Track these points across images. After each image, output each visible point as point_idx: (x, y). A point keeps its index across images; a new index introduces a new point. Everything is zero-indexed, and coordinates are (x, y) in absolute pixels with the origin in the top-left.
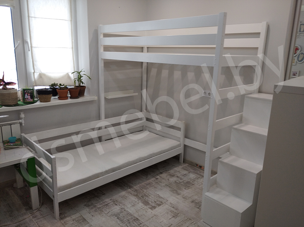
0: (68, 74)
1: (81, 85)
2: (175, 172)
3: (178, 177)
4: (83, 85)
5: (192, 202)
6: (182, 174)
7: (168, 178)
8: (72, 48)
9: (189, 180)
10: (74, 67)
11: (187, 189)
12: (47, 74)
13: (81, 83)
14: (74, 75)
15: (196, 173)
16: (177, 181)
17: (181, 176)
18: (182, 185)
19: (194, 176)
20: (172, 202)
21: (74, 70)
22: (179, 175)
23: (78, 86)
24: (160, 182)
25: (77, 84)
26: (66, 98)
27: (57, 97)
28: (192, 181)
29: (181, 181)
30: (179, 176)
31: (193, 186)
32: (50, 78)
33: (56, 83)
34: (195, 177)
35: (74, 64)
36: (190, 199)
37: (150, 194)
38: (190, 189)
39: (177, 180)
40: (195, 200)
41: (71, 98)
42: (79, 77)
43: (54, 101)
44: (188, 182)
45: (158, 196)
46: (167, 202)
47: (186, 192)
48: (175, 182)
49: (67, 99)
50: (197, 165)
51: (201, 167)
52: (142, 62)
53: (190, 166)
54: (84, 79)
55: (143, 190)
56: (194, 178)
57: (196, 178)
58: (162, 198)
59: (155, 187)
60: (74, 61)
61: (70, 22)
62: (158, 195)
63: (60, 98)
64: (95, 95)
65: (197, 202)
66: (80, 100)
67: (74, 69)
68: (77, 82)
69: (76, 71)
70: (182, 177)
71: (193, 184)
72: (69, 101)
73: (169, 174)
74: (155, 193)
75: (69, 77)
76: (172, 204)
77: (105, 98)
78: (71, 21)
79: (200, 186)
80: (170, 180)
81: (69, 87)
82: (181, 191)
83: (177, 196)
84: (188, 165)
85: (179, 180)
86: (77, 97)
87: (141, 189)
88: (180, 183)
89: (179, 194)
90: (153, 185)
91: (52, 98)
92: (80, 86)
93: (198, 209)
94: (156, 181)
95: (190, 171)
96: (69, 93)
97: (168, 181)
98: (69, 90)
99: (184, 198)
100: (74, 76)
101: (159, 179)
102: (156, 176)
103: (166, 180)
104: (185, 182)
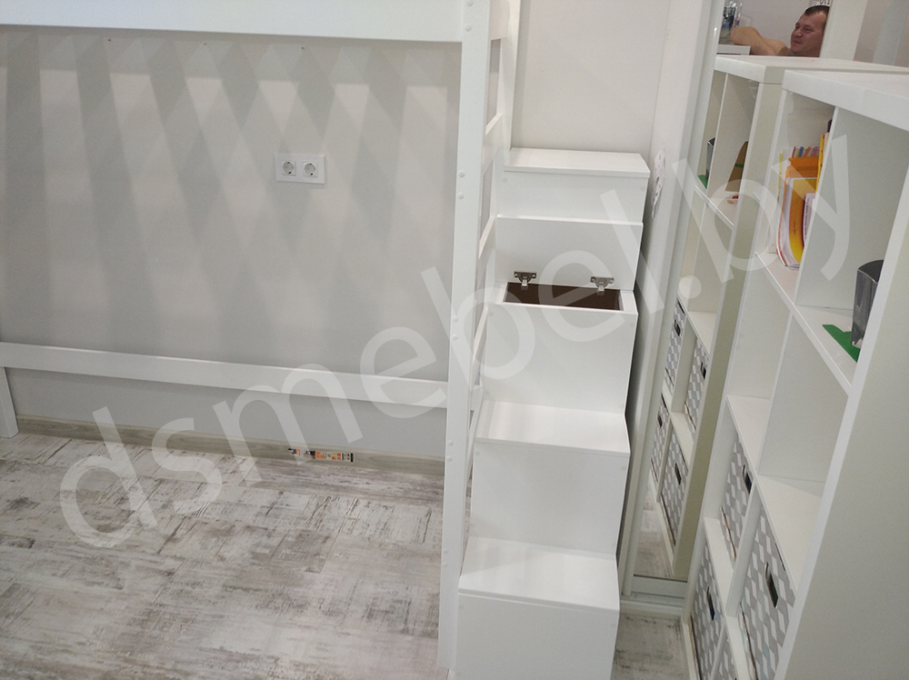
2: (225, 512)
3: (249, 529)
5: (370, 615)
6: (258, 509)
7: (213, 552)
9: (300, 528)
11: (315, 567)
15: (306, 485)
16: (259, 550)
17: (260, 519)
18: (287, 558)
19: (304, 499)
20: (299, 659)
22: (249, 519)
24: (194, 584)
28: (313, 522)
29: (275, 541)
30: (251, 523)
31: (329, 543)
34: (314, 502)
36: (353, 607)
37: (183, 662)
38: (328, 565)
39: (257, 545)
40: (373, 604)
44: (302, 537)
45: (224, 657)
46: (279, 670)
47: (323, 582)
48: (255, 556)
50: (295, 452)
51: (313, 453)
53: (269, 461)
56: (313, 508)
57: (318, 506)
58: (245, 658)
59: (186, 621)
62: (222, 650)
65: (384, 607)
70: (270, 525)
71: (326, 534)
73: (206, 528)
74: (201, 649)
76: (306, 666)
79: (355, 533)
80: (227, 555)
82: (300, 586)
83: (303, 620)
85: (265, 540)
88: (275, 552)
89: (301, 607)
90: (171, 610)
93: (409, 638)
94: (174, 587)
95: (283, 484)
97: (221, 564)
99: (329, 613)
101: (180, 573)
102: (162, 564)
103: (214, 564)
104: (290, 539)
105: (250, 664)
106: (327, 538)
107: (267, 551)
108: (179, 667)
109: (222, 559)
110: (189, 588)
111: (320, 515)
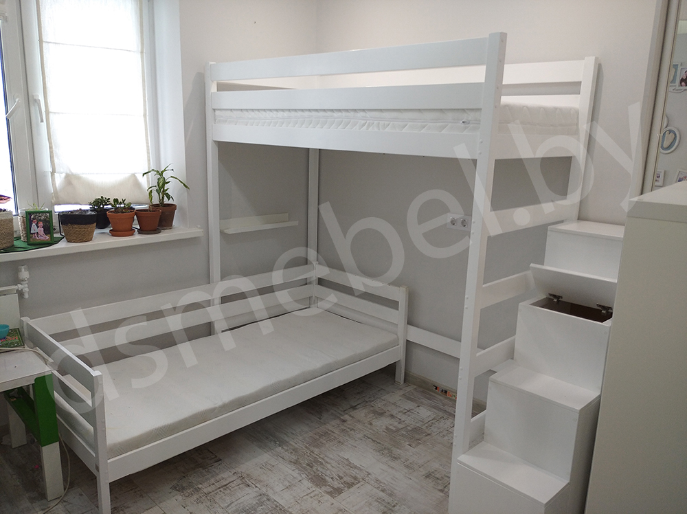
0: (134, 175)
1: (166, 201)
2: (385, 405)
3: (392, 416)
4: (171, 202)
5: (428, 476)
6: (401, 410)
7: (369, 420)
8: (145, 115)
9: (418, 425)
10: (149, 160)
11: (414, 445)
12: (84, 176)
13: (165, 197)
14: (148, 178)
15: (434, 407)
16: (390, 427)
17: (400, 414)
18: (403, 435)
19: (429, 413)
20: (380, 478)
21: (149, 168)
22: (394, 412)
23: (157, 205)
24: (352, 429)
25: (156, 201)
26: (129, 232)
27: (107, 230)
28: (426, 425)
29: (400, 426)
30: (394, 414)
31: (429, 437)
32: (90, 186)
33: (106, 196)
34: (433, 417)
35: (148, 153)
36: (421, 469)
37: (328, 457)
38: (421, 446)
39: (391, 425)
40: (433, 472)
41: (141, 231)
42: (161, 184)
43: (102, 239)
44: (417, 430)
45: (346, 463)
46: (367, 479)
47: (412, 453)
48: (387, 428)
49: (132, 235)
50: (436, 389)
51: (446, 392)
52: (308, 149)
53: (421, 390)
54: (171, 188)
55: (312, 448)
56: (431, 419)
57: (434, 419)
58: (356, 467)
59: (339, 442)
60: (148, 146)
61: (139, 56)
62: (347, 460)
63: (115, 233)
64: (199, 226)
65: (437, 476)
66: (163, 236)
67: (149, 164)
68: (155, 194)
69: (153, 170)
70: (403, 418)
71: (429, 432)
72: (137, 239)
73: (372, 409)
74: (339, 456)
75: (137, 184)
76: (381, 482)
77: (223, 234)
78: (142, 52)
79: (446, 438)
80: (374, 423)
81: (137, 207)
82: (400, 449)
83: (392, 464)
84: (415, 387)
85: (396, 424)
86: (155, 231)
87: (306, 447)
88: (398, 430)
89: (395, 458)
90: (336, 435)
91: (97, 231)
92: (162, 204)
93: (441, 494)
94: (342, 427)
95: (421, 403)
96: (136, 221)
97: (369, 426)
98: (136, 214)
99: (407, 467)
100: (148, 182)
101: (349, 423)
102: (342, 416)
103: (366, 425)
104: (409, 428)
105: (356, 470)
106: (429, 434)
107: (394, 429)
108: (326, 458)
109: (371, 424)
110: (349, 430)
111: (432, 423)
